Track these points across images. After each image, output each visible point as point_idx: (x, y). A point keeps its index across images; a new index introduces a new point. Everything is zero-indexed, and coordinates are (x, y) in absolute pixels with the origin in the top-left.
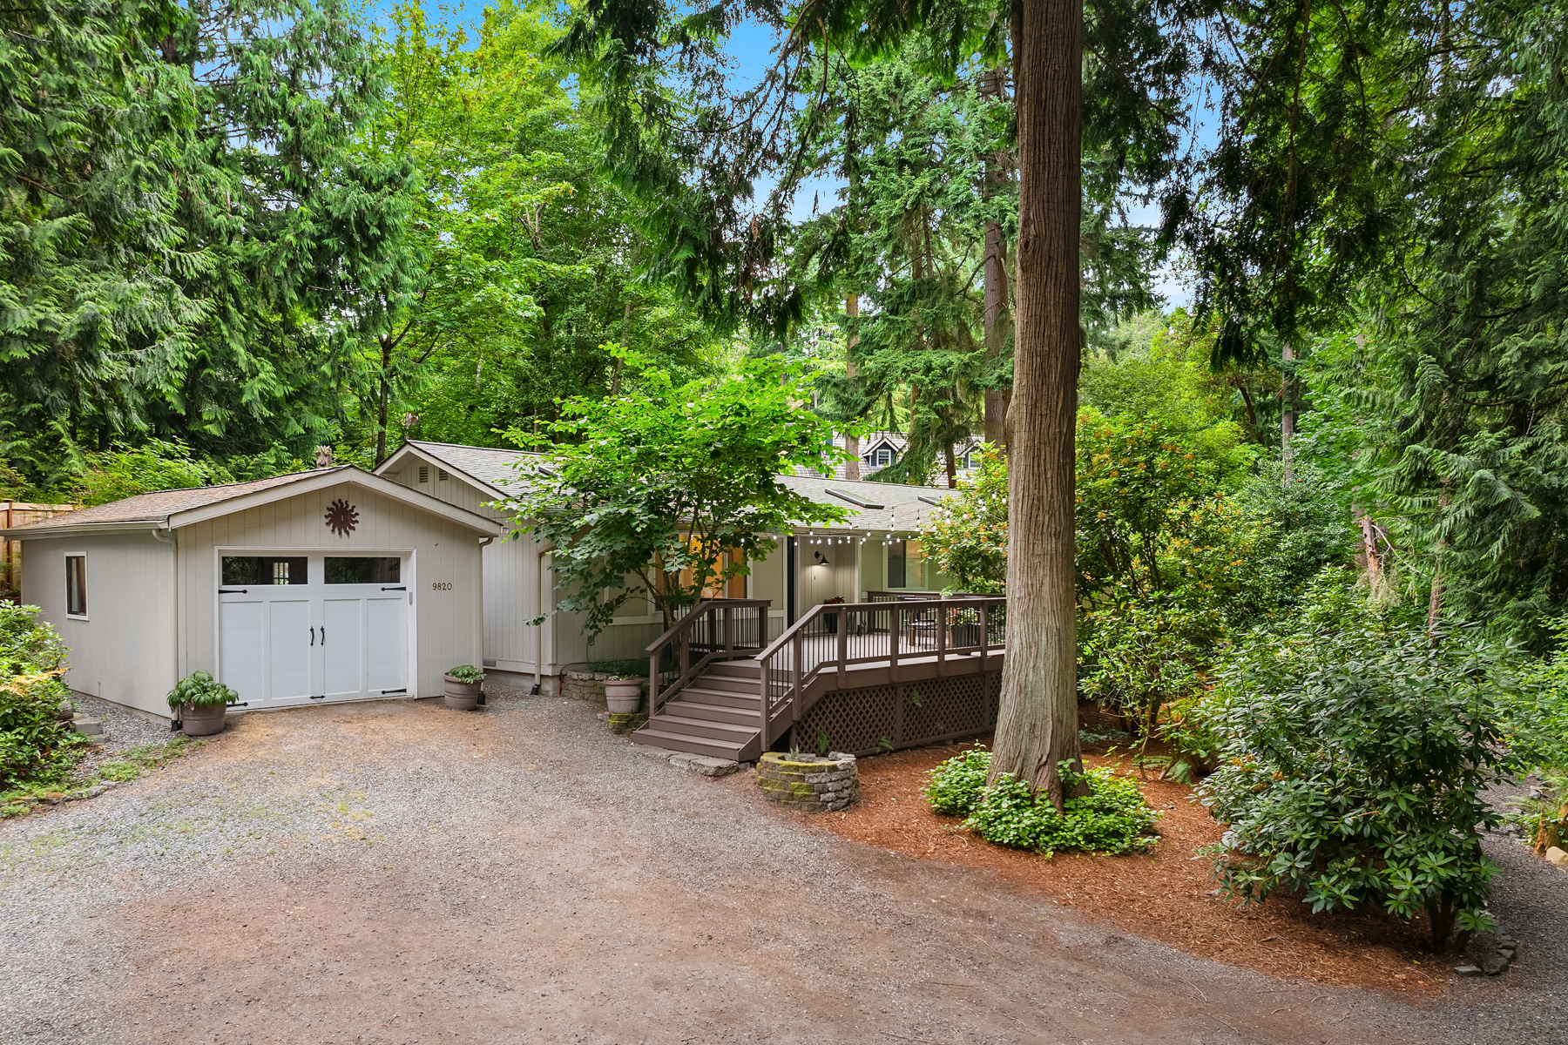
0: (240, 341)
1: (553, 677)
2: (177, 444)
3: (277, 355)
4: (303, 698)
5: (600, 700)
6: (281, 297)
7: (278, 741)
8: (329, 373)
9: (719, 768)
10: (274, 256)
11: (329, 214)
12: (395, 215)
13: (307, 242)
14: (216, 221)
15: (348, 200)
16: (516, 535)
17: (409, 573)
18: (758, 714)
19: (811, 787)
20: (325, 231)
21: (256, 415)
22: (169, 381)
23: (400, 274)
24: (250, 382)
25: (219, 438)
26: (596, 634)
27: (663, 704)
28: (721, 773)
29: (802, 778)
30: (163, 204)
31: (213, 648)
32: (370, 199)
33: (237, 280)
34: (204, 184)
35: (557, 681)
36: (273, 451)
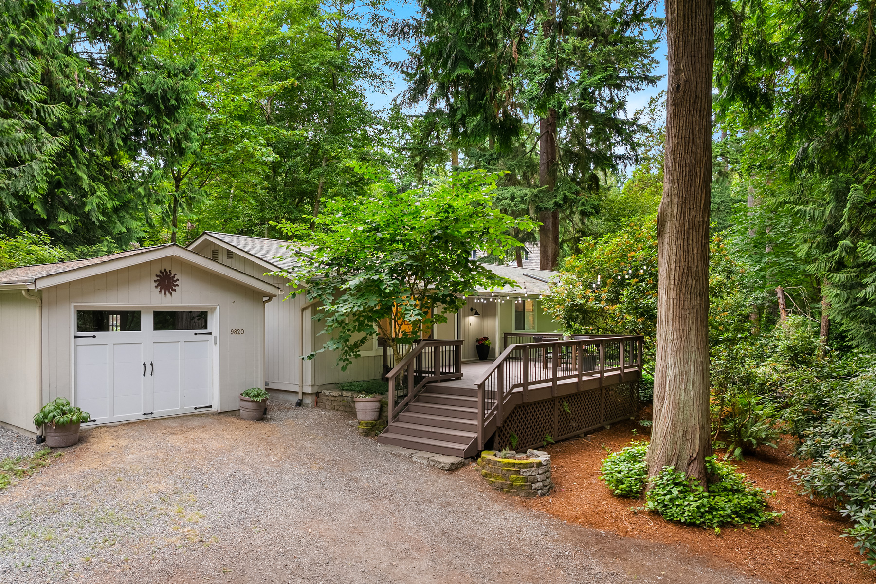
0: (84, 171)
1: (312, 394)
2: (41, 235)
3: (108, 183)
4: (137, 415)
5: (350, 411)
6: (112, 144)
7: (122, 451)
8: (143, 193)
9: (452, 464)
10: (107, 116)
11: (143, 90)
12: (186, 93)
13: (129, 107)
14: (68, 90)
15: (156, 81)
16: (294, 295)
17: (214, 323)
18: (476, 423)
19: (525, 479)
20: (141, 102)
21: (94, 220)
22: (36, 189)
23: (189, 131)
24: (90, 198)
25: (69, 234)
26: (347, 364)
27: (397, 414)
28: (453, 467)
29: (518, 472)
30: (33, 70)
31: (70, 380)
32: (171, 82)
33: (82, 130)
34: (60, 65)
35: (314, 397)
36: (105, 243)
